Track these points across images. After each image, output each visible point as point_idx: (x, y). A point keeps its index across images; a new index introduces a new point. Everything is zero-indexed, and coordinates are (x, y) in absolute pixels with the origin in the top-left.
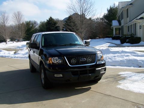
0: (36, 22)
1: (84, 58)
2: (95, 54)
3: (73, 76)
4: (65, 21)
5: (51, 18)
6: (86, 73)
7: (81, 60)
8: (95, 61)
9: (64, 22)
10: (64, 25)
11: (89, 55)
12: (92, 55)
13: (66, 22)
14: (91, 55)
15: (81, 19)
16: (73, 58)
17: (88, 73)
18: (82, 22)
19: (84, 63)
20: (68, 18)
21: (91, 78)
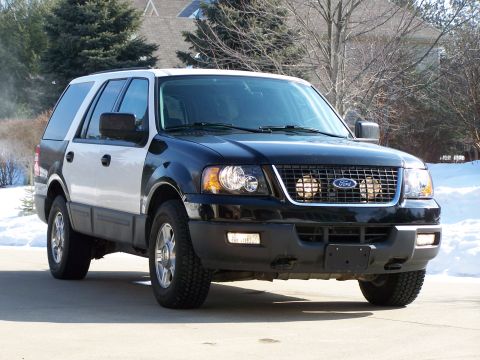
1: (348, 177)
2: (396, 168)
3: (300, 243)
6: (356, 240)
7: (337, 183)
8: (393, 196)
9: (186, 13)
10: (189, 37)
11: (370, 167)
12: (383, 168)
13: (211, 13)
14: (377, 167)
16: (306, 172)
17: (362, 238)
19: (351, 195)
21: (373, 261)
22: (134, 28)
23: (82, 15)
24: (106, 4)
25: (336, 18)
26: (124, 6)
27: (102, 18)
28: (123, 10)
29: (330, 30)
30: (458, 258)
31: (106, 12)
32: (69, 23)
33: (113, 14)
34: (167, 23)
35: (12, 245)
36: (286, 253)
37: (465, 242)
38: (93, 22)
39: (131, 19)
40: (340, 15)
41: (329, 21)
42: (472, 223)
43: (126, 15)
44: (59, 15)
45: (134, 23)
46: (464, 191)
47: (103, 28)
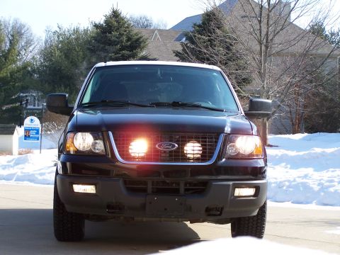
0: (22, 26)
4: (186, 35)
5: (116, 14)
9: (179, 39)
10: (177, 54)
13: (190, 39)
15: (264, 33)
18: (266, 43)
20: (200, 22)
22: (142, 49)
23: (110, 40)
24: (125, 33)
25: (265, 41)
26: (136, 34)
27: (122, 42)
28: (136, 37)
29: (261, 49)
30: (322, 194)
31: (125, 38)
32: (102, 46)
33: (129, 39)
34: (166, 45)
35: (48, 184)
36: (114, 201)
37: (328, 184)
38: (116, 45)
39: (141, 43)
40: (267, 40)
41: (260, 43)
42: (333, 171)
43: (138, 39)
44: (96, 40)
45: (142, 45)
46: (329, 150)
47: (123, 48)
